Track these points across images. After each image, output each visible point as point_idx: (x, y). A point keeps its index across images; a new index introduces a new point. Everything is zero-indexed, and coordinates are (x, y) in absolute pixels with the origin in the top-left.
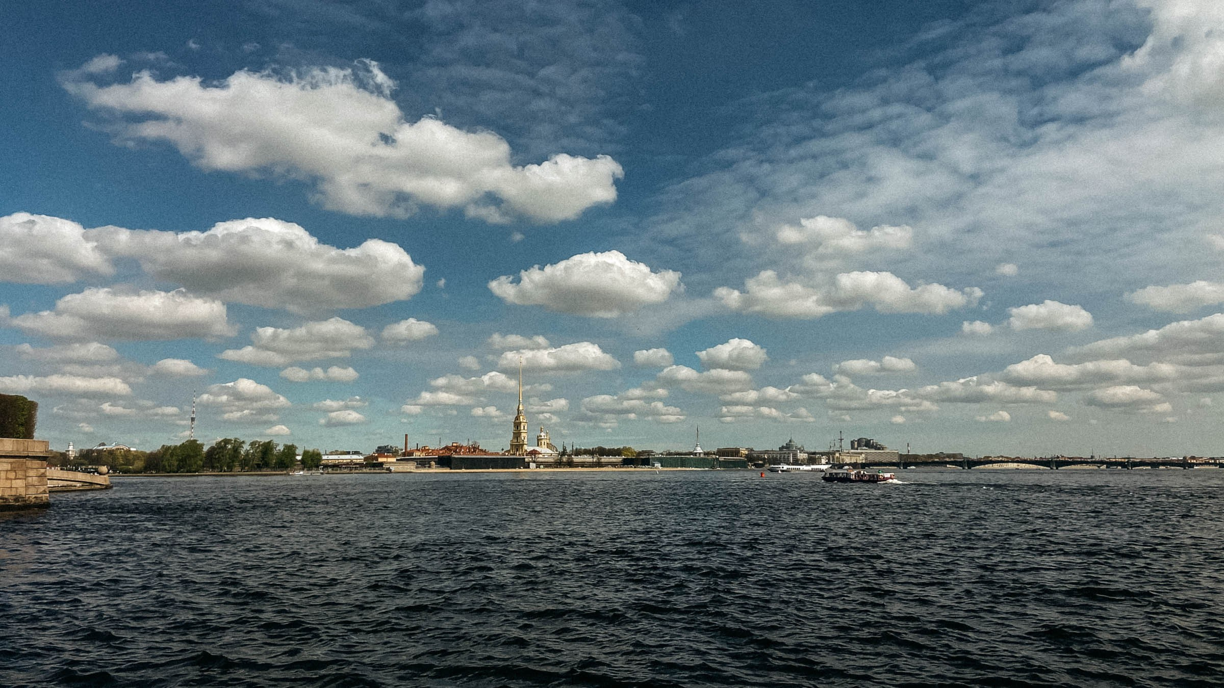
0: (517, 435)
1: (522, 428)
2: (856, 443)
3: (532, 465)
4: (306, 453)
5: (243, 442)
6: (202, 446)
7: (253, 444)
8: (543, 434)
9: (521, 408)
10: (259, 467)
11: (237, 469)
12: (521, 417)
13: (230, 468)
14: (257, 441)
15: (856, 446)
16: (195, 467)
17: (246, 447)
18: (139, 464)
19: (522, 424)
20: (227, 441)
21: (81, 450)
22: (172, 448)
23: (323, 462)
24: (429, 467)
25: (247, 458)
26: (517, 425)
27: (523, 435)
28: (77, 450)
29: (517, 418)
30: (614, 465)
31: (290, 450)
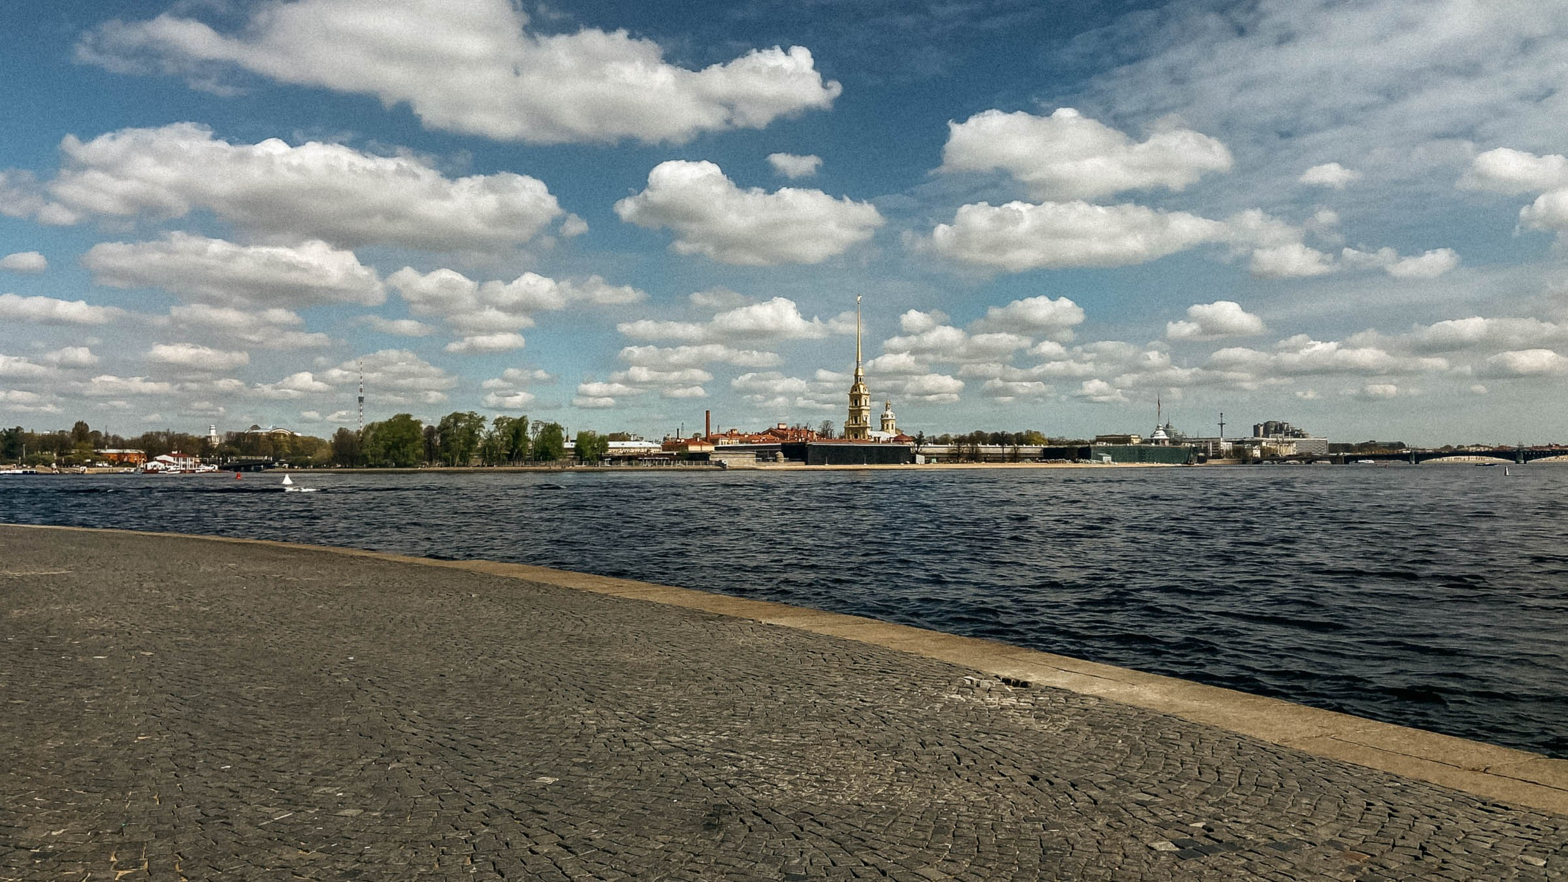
0: (855, 413)
1: (863, 403)
2: (1262, 428)
3: (920, 459)
4: (582, 437)
5: (483, 419)
6: (418, 423)
7: (498, 422)
8: (889, 413)
9: (860, 373)
10: (510, 458)
11: (475, 461)
12: (861, 387)
13: (465, 460)
14: (505, 418)
15: (1262, 433)
16: (413, 458)
17: (489, 427)
18: (324, 453)
19: (864, 397)
20: (457, 417)
21: (229, 434)
22: (376, 427)
23: (610, 451)
24: (775, 461)
25: (490, 444)
26: (855, 398)
27: (864, 413)
28: (223, 433)
29: (855, 388)
30: (1033, 458)
31: (552, 432)
